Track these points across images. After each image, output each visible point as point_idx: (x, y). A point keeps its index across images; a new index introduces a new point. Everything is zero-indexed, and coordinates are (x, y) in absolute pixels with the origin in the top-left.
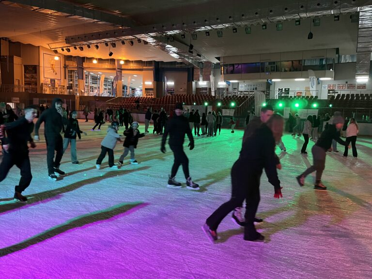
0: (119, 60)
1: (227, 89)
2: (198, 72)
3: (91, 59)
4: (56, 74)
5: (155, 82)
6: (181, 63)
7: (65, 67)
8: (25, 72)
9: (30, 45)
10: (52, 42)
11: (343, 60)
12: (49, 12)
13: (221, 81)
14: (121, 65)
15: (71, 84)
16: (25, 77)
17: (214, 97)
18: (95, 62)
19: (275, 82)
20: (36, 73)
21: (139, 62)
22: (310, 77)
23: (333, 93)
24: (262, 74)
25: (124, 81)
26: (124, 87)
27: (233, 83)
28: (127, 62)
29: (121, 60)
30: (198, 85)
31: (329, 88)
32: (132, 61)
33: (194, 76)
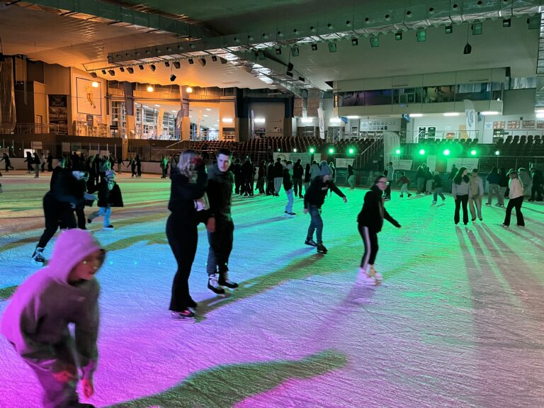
0: (185, 87)
1: (344, 129)
2: (299, 104)
3: (144, 86)
4: (94, 107)
5: (238, 119)
6: (275, 91)
7: (108, 97)
8: (50, 105)
9: (57, 66)
10: (89, 61)
11: (516, 85)
12: (85, 17)
13: (335, 116)
14: (188, 95)
15: (117, 122)
16: (51, 112)
17: (324, 140)
18: (150, 89)
19: (414, 119)
20: (65, 105)
21: (215, 90)
22: (466, 111)
23: (501, 134)
24: (395, 106)
25: (193, 117)
26: (192, 126)
27: (352, 121)
28: (196, 89)
29: (188, 86)
30: (301, 122)
31: (495, 127)
32: (204, 89)
33: (294, 110)
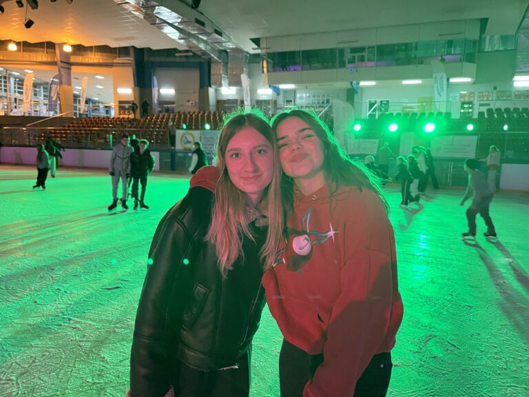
0: (62, 45)
1: (275, 102)
2: (217, 70)
5: (137, 88)
6: (187, 51)
11: (487, 46)
13: (264, 86)
14: (67, 55)
18: (12, 47)
19: (362, 88)
21: (104, 49)
23: (469, 108)
24: (341, 71)
25: (77, 89)
26: (76, 98)
27: (286, 91)
28: (79, 49)
29: (65, 43)
30: (221, 94)
31: (462, 100)
32: (90, 48)
33: (212, 77)
